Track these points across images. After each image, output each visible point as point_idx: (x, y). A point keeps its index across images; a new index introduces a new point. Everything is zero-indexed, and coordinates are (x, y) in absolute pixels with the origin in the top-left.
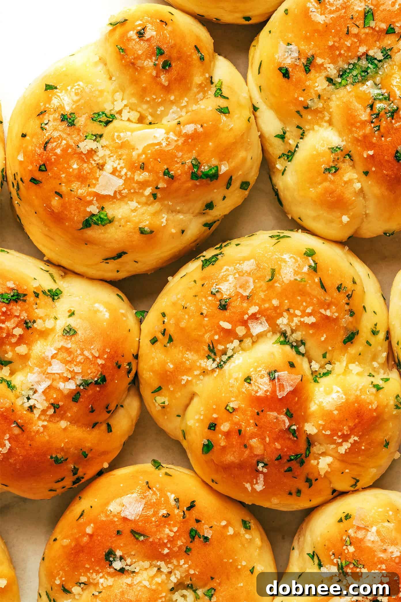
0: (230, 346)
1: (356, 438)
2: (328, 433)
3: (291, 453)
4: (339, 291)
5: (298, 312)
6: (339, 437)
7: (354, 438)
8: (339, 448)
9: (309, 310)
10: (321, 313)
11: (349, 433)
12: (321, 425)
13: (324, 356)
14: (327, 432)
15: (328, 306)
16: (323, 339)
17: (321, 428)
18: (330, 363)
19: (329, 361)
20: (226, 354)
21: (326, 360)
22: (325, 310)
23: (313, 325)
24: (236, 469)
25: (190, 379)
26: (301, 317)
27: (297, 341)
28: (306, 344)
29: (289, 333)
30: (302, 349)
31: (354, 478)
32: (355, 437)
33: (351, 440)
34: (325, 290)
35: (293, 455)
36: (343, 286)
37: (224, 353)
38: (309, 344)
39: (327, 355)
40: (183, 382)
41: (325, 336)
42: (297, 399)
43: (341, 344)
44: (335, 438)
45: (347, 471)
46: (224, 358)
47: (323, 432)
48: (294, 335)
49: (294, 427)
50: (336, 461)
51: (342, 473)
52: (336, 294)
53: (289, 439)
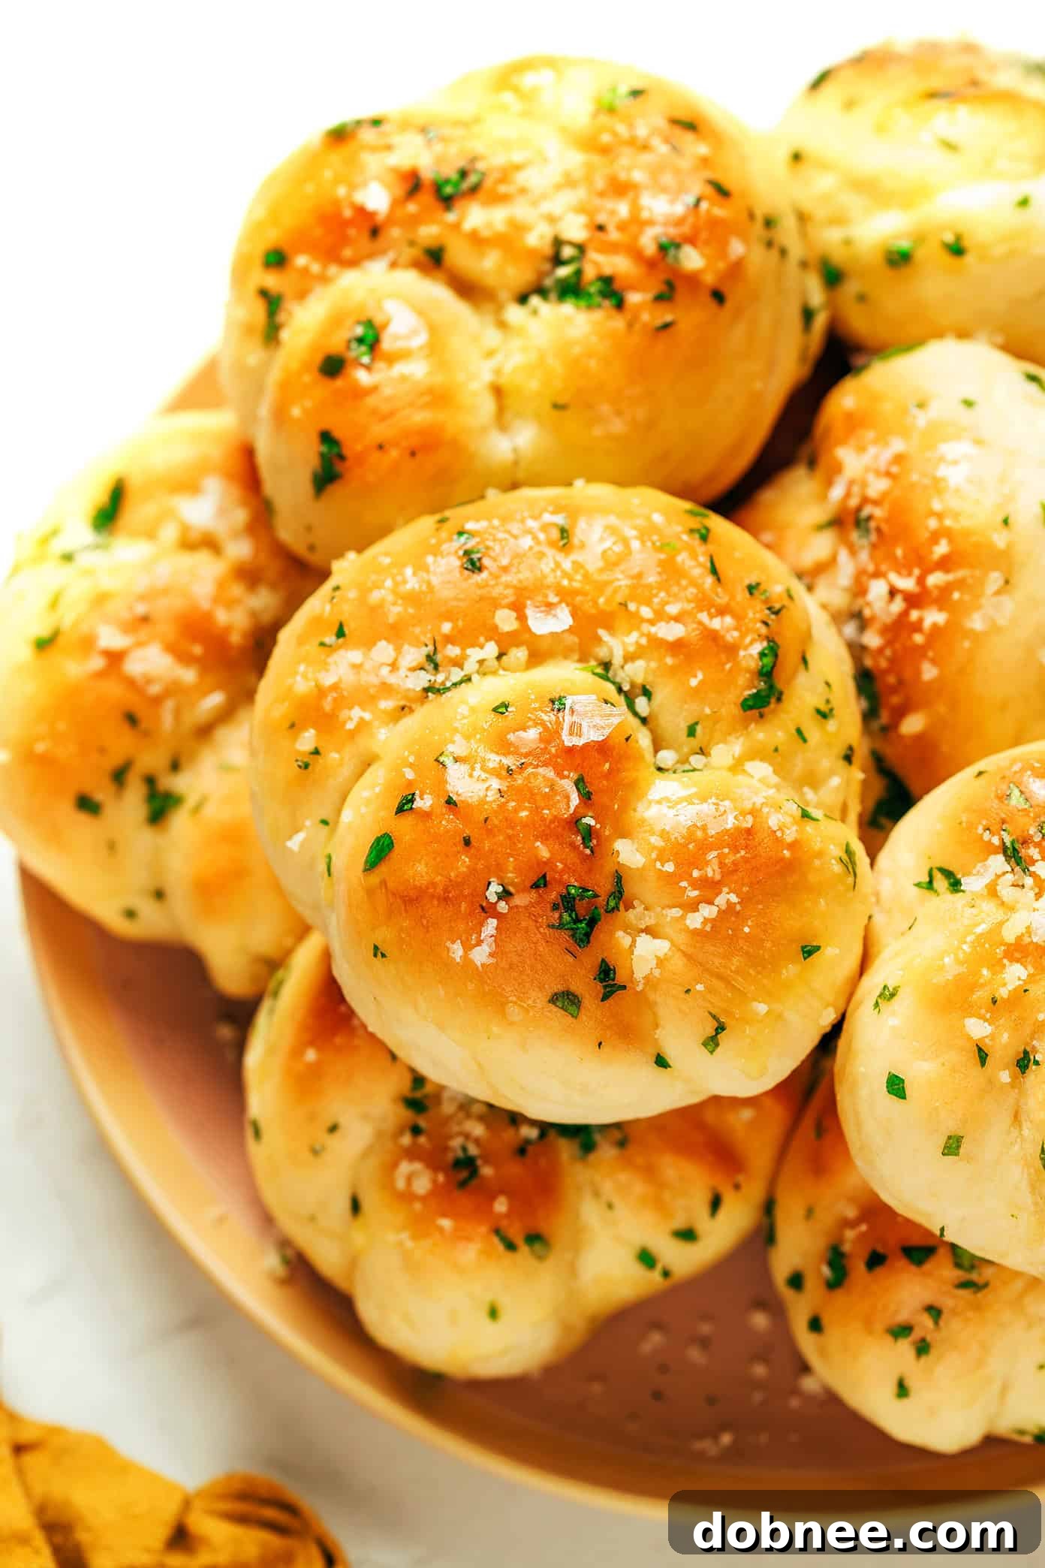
0: (474, 654)
1: (733, 898)
2: (670, 867)
3: (572, 880)
4: (751, 594)
5: (646, 612)
6: (695, 884)
7: (727, 897)
8: (690, 915)
9: (673, 609)
10: (700, 623)
11: (718, 877)
12: (654, 848)
13: (691, 732)
14: (666, 865)
15: (722, 612)
16: (694, 682)
17: (654, 856)
18: (702, 751)
19: (701, 749)
20: (461, 668)
21: (694, 743)
22: (711, 617)
23: (677, 647)
24: (435, 902)
25: (367, 716)
26: (652, 622)
27: (633, 685)
28: (653, 697)
29: (617, 661)
30: (641, 704)
31: (714, 1017)
32: (732, 894)
33: (721, 900)
34: (719, 580)
35: (576, 884)
36: (762, 587)
37: (458, 663)
38: (658, 697)
39: (699, 728)
40: (350, 726)
41: (700, 676)
42: (607, 766)
43: (736, 711)
44: (684, 884)
45: (700, 987)
46: (456, 675)
47: (658, 865)
48: (628, 667)
49: (589, 821)
50: (678, 955)
51: (688, 991)
52: (742, 595)
53: (573, 846)
